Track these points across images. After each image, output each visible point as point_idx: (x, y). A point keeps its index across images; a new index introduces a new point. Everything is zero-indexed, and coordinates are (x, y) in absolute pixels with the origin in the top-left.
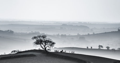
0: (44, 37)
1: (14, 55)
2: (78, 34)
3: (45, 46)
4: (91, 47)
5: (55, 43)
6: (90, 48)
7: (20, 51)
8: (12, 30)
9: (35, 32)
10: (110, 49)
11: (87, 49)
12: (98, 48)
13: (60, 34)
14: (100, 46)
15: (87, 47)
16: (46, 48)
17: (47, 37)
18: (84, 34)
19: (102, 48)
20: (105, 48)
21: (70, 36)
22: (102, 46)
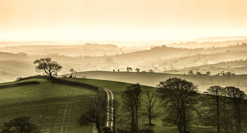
0: (48, 60)
1: (16, 83)
2: (105, 55)
3: (50, 71)
4: (119, 70)
5: (62, 67)
6: (117, 71)
7: (23, 77)
8: (25, 53)
9: (54, 54)
10: (141, 71)
11: (114, 73)
12: (126, 70)
13: (83, 56)
14: (128, 68)
15: (114, 70)
16: (51, 73)
17: (52, 60)
18: (112, 55)
19: (131, 71)
20: (134, 71)
21: (95, 57)
22: (131, 69)
